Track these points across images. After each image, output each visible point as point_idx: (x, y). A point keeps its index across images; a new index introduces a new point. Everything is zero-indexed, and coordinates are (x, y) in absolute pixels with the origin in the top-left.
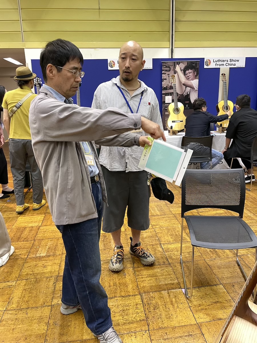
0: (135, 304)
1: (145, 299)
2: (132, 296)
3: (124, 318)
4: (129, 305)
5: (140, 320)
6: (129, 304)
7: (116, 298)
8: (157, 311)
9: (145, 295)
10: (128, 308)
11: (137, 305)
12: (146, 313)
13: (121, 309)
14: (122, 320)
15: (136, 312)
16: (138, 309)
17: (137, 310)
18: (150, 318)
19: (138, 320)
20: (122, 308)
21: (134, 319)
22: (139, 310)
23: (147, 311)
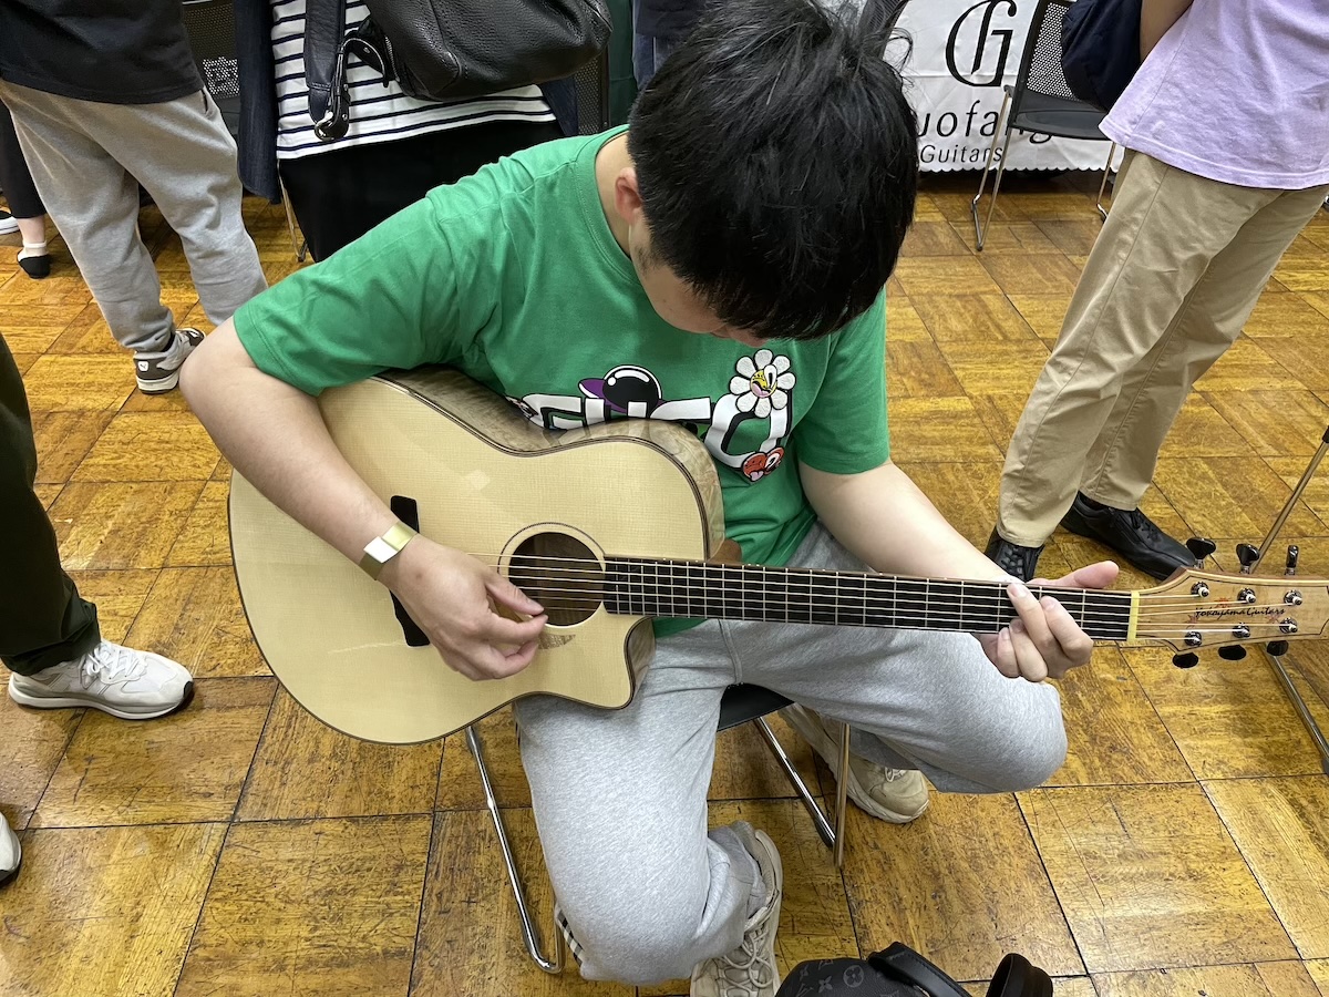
0: (393, 862)
1: (445, 843)
2: (398, 817)
3: (318, 933)
4: (367, 865)
5: (385, 952)
6: (364, 860)
7: (317, 826)
8: (479, 909)
9: (453, 821)
10: (354, 880)
11: (399, 867)
12: (424, 916)
13: (319, 885)
14: (304, 944)
15: (381, 907)
16: (396, 894)
17: (389, 899)
18: (433, 947)
19: (378, 949)
20: (328, 879)
21: (361, 945)
22: (400, 897)
23: (434, 908)
